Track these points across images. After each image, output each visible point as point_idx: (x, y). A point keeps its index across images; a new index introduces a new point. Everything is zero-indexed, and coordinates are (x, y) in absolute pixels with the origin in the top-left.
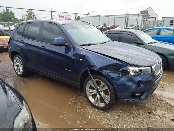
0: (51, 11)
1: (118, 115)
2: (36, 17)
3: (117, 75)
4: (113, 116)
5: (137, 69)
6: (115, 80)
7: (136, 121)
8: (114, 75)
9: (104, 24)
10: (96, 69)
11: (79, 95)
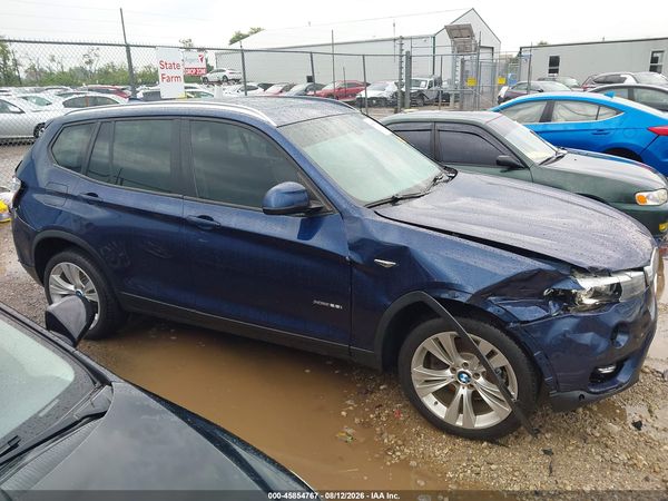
0: (128, 46)
1: (546, 452)
2: (14, 60)
3: (543, 313)
4: (530, 456)
5: (603, 282)
6: (535, 332)
7: (612, 465)
8: (530, 313)
9: (310, 79)
10: (463, 299)
11: (367, 391)
